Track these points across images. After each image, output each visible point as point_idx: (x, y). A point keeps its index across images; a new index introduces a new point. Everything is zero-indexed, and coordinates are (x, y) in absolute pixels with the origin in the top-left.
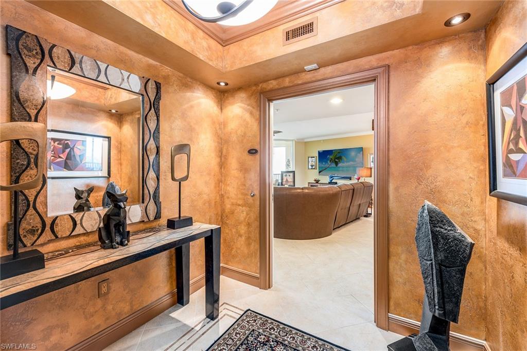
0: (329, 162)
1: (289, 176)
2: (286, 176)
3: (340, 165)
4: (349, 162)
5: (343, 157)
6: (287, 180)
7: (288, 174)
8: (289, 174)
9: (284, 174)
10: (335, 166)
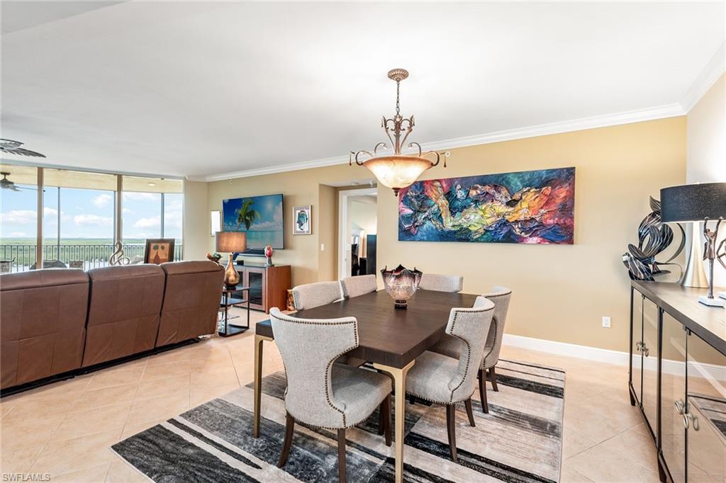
0: (237, 221)
1: (163, 248)
2: (156, 248)
3: (252, 227)
4: (264, 222)
5: (257, 213)
6: (157, 256)
7: (160, 245)
8: (163, 244)
9: (153, 245)
10: (246, 230)
